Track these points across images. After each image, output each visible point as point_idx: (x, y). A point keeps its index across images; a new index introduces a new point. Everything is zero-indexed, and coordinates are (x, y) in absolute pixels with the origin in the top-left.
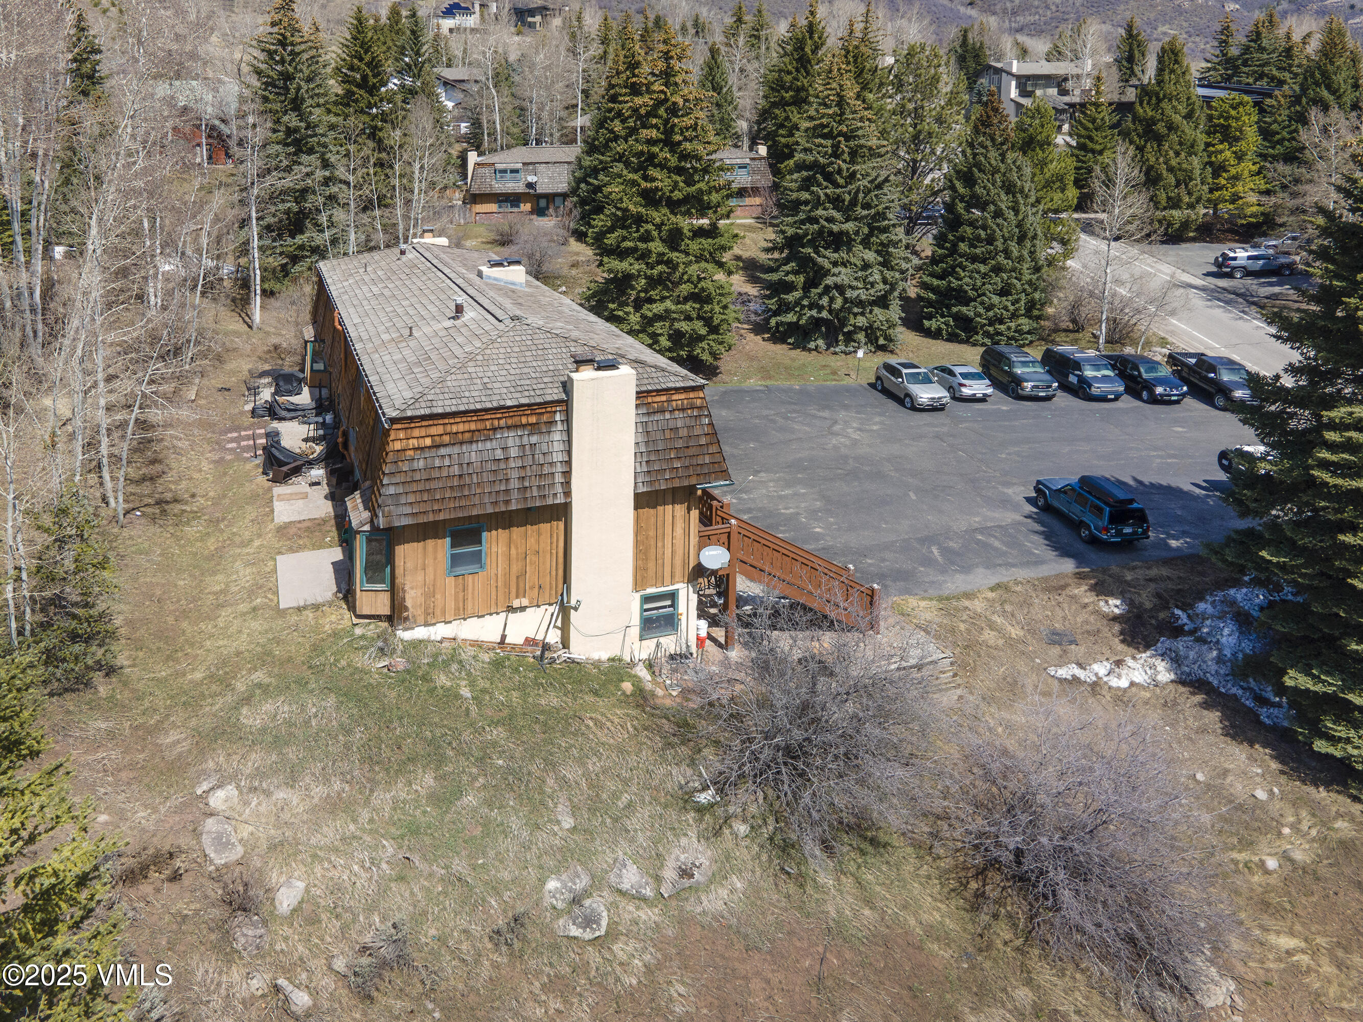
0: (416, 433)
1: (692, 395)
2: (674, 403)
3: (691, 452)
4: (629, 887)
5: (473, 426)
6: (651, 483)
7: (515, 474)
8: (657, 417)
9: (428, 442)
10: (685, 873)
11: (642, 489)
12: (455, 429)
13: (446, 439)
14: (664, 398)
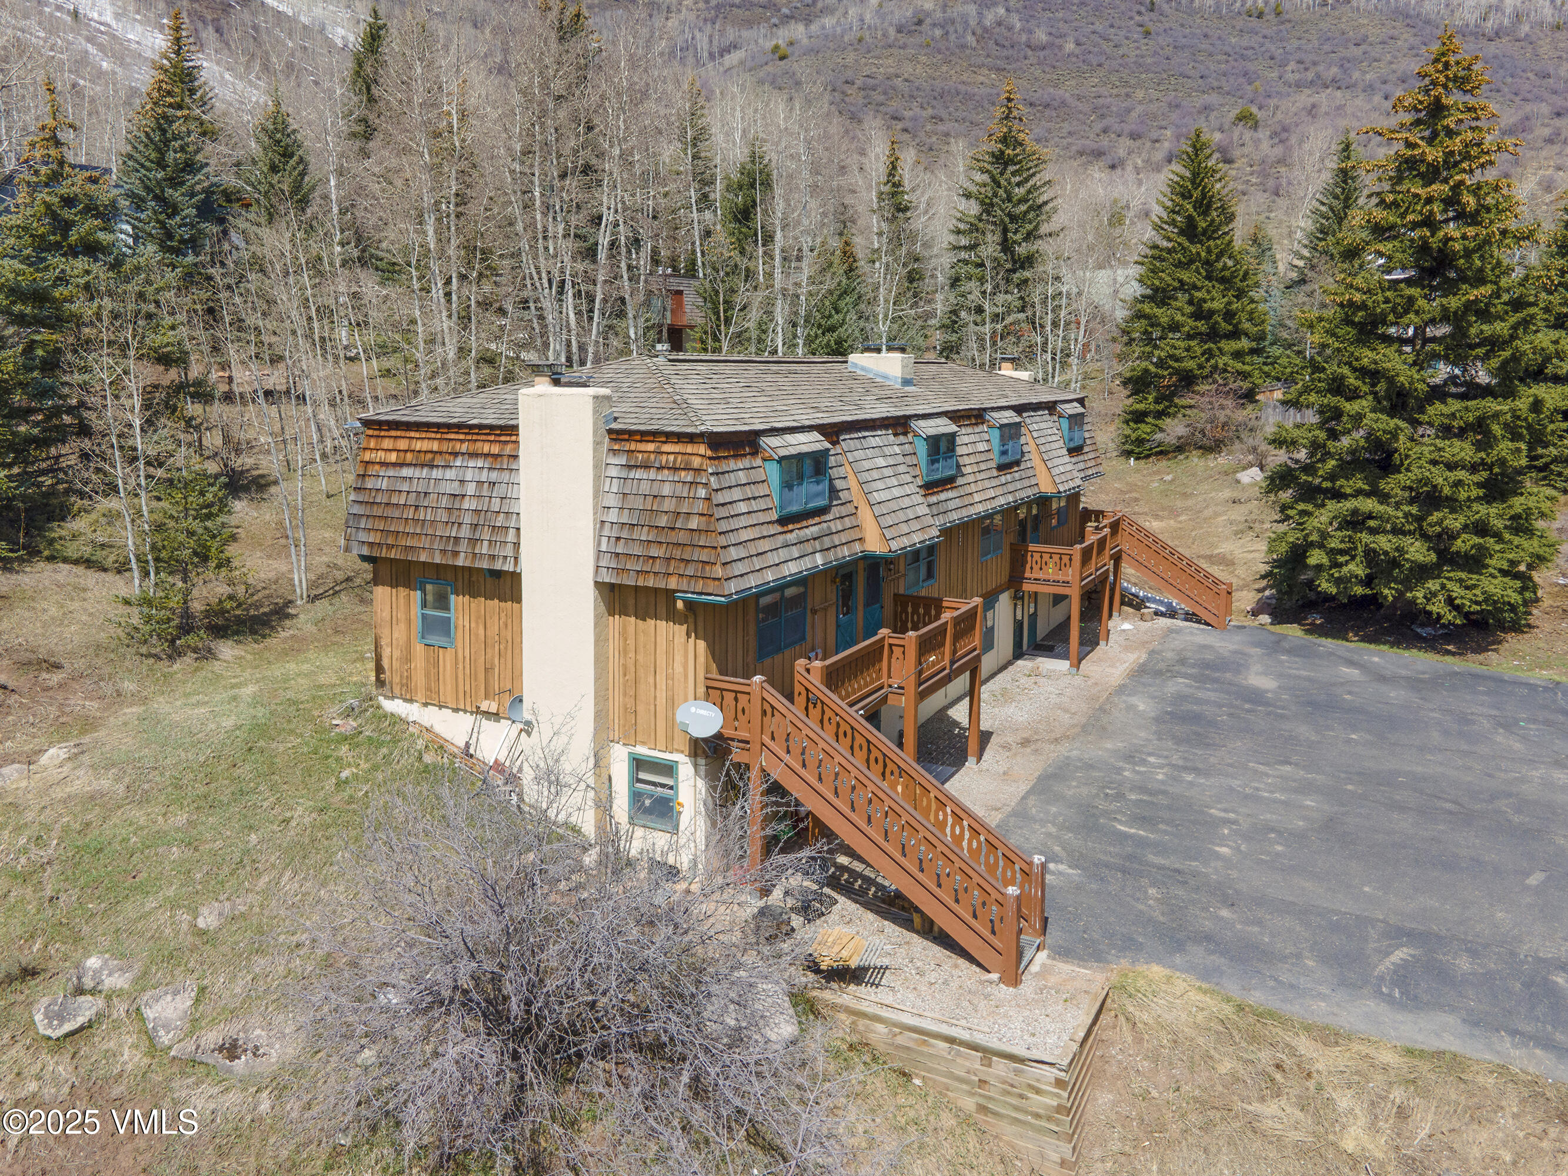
0: (387, 444)
1: (690, 449)
2: (664, 458)
3: (673, 537)
4: (151, 1016)
5: (435, 446)
6: (619, 571)
7: (467, 519)
8: (639, 474)
9: (393, 457)
10: (231, 1050)
11: (607, 578)
12: (418, 445)
13: (409, 457)
14: (651, 447)
